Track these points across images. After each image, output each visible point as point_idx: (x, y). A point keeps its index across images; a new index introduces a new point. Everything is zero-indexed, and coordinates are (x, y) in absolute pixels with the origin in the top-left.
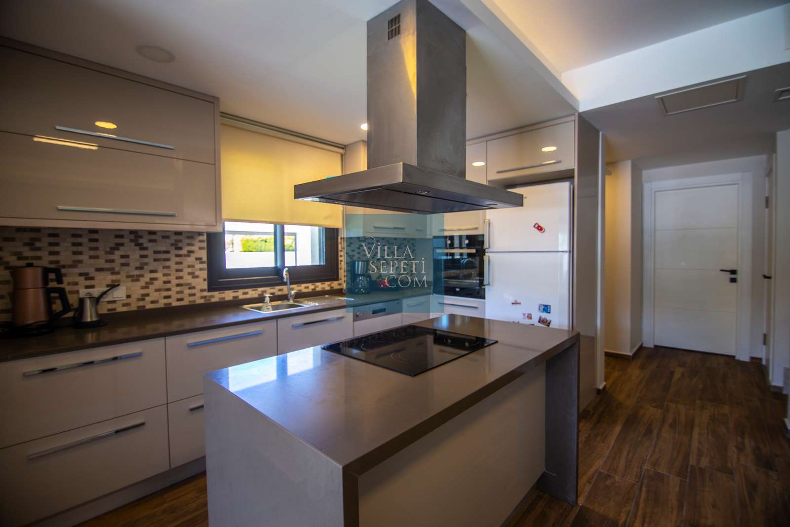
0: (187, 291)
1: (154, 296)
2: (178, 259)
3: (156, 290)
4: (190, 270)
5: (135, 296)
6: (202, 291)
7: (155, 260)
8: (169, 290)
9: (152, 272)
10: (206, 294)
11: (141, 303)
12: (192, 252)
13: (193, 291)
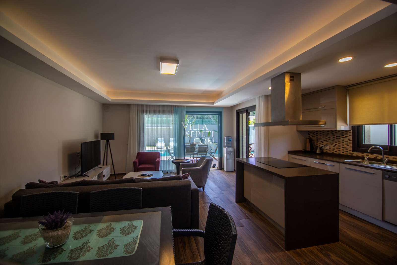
0: (345, 150)
1: (336, 150)
2: (342, 139)
3: (337, 148)
4: (346, 143)
5: (332, 149)
6: (350, 151)
7: (337, 139)
8: (340, 148)
9: (336, 142)
10: (351, 152)
11: (333, 151)
12: (347, 137)
13: (347, 150)
